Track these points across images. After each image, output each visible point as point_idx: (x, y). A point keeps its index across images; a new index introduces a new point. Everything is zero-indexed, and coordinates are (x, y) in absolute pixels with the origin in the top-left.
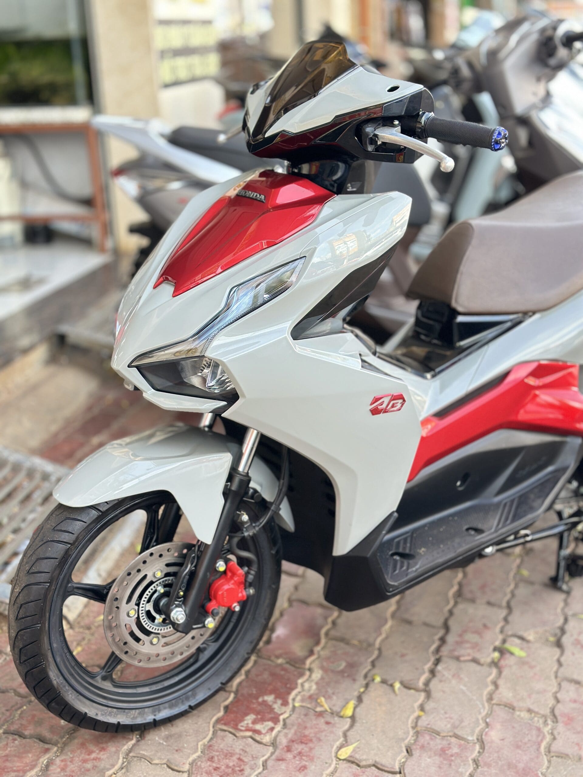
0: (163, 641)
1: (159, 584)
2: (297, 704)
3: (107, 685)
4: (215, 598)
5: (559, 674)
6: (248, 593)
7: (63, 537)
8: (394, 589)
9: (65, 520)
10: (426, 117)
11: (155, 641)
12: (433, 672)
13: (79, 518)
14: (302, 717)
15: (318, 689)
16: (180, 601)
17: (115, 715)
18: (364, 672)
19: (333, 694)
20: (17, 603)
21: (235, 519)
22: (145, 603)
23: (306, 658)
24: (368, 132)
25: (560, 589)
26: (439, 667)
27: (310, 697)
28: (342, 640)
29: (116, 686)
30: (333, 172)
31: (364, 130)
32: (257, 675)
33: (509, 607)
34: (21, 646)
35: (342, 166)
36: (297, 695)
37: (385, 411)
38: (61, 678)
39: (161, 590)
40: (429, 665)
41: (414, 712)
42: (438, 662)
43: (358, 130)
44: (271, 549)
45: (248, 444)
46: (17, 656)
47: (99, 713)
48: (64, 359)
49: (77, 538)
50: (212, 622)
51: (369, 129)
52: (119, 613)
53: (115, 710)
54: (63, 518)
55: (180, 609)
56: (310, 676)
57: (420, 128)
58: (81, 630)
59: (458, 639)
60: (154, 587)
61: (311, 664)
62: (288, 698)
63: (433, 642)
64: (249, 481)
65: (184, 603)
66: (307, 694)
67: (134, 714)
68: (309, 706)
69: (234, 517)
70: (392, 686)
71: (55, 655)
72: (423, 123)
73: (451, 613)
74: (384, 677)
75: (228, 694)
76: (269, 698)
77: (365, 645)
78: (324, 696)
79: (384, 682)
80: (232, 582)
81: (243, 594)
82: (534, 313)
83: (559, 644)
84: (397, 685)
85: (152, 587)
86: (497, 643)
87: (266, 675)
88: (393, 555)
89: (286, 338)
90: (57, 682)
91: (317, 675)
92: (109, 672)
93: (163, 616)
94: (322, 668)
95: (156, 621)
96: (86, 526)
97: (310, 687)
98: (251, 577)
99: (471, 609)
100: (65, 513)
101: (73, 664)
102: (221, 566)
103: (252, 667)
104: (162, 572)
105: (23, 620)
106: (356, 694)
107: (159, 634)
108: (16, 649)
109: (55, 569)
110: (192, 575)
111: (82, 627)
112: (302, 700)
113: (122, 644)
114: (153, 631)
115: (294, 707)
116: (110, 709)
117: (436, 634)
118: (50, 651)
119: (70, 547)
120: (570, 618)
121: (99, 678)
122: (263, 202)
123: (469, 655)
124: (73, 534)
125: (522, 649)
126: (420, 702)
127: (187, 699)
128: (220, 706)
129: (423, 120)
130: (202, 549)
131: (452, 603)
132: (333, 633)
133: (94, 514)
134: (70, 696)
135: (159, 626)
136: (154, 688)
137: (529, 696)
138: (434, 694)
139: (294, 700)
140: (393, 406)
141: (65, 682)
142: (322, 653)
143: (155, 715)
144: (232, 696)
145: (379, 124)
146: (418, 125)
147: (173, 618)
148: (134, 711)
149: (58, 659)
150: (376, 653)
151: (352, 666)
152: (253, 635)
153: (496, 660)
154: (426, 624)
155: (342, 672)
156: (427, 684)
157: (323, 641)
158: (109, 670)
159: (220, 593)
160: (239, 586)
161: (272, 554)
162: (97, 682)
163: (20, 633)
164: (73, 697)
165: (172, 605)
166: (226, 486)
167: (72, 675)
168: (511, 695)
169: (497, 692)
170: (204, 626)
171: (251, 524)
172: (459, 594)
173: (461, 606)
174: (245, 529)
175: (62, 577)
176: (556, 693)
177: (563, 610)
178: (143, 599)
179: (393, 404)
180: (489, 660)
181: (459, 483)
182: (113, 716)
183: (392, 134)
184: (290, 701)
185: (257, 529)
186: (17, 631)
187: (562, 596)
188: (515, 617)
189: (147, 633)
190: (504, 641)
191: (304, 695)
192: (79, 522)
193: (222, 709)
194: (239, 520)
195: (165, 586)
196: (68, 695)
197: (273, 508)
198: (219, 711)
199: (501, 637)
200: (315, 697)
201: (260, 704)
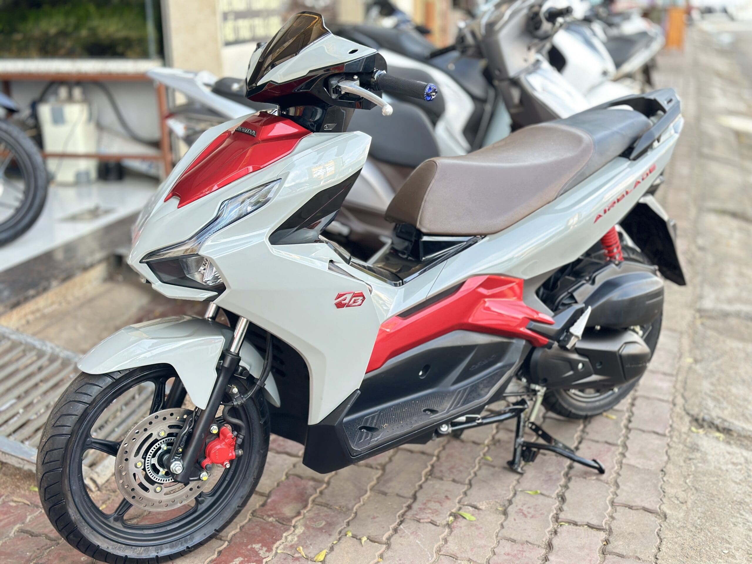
0: (165, 490)
1: (162, 443)
2: (279, 551)
3: (118, 525)
4: (209, 456)
5: (500, 534)
6: (237, 453)
7: (83, 398)
8: (357, 454)
9: (85, 384)
10: (379, 73)
11: (158, 489)
12: (396, 530)
13: (96, 384)
14: (282, 560)
15: (298, 540)
16: (179, 457)
17: (124, 550)
18: (340, 529)
19: (311, 544)
20: (44, 451)
21: (227, 390)
22: (150, 457)
23: (293, 518)
24: (332, 84)
25: (515, 471)
26: (401, 526)
27: (291, 546)
28: (326, 505)
29: (125, 527)
30: (314, 114)
31: (330, 82)
32: (249, 529)
33: (470, 484)
34: (46, 486)
35: (320, 111)
36: (280, 545)
37: (348, 306)
38: (78, 515)
39: (164, 447)
40: (395, 525)
41: (374, 558)
42: (401, 522)
43: (326, 83)
44: (260, 420)
45: (239, 330)
46: (43, 495)
47: (110, 547)
48: (120, 278)
49: (95, 400)
50: (206, 476)
51: (334, 82)
52: (128, 464)
53: (124, 546)
54: (83, 383)
55: (179, 462)
56: (294, 531)
57: (374, 82)
58: (108, 492)
59: (422, 506)
60: (159, 444)
61: (296, 522)
62: (273, 547)
63: (402, 508)
64: (239, 360)
65: (183, 458)
66: (289, 544)
67: (140, 551)
68: (289, 553)
69: (225, 389)
70: (360, 539)
71: (74, 495)
72: (376, 78)
73: (421, 487)
74: (355, 533)
75: (222, 542)
76: (257, 546)
77: (344, 509)
78: (303, 546)
79: (354, 536)
80: (224, 443)
81: (232, 454)
82: (485, 235)
83: (505, 513)
84: (364, 539)
85: (157, 444)
86: (454, 510)
87: (257, 529)
88: (361, 428)
89: (264, 241)
90: (75, 518)
91: (300, 530)
92: (120, 515)
93: (166, 470)
94: (306, 526)
95: (160, 473)
96: (101, 390)
97: (292, 540)
98: (240, 441)
99: (437, 484)
100: (85, 379)
101: (90, 505)
102: (214, 429)
103: (246, 523)
104: (165, 432)
105: (48, 464)
106: (330, 545)
107: (162, 484)
108: (42, 489)
109: (76, 424)
110: (190, 435)
111: (109, 490)
112: (284, 549)
113: (130, 490)
114: (157, 481)
115: (276, 553)
116: (119, 545)
117: (405, 503)
118: (70, 492)
119: (88, 407)
120: (518, 493)
121: (112, 519)
122: (254, 136)
123: (428, 518)
124: (91, 396)
125: (473, 515)
126: (381, 552)
127: (186, 541)
128: (215, 550)
129: (376, 76)
130: (198, 414)
131: (423, 479)
132: (319, 500)
133: (109, 381)
134: (86, 530)
135: (162, 478)
136: (158, 531)
137: (472, 550)
138: (393, 546)
139: (277, 548)
140: (354, 302)
141: (81, 518)
142: (307, 514)
143: (157, 553)
144: (226, 543)
145: (342, 78)
146: (372, 80)
147: (172, 469)
148: (140, 548)
149: (77, 500)
150: (353, 515)
151: (329, 524)
152: (244, 491)
153: (450, 523)
154: (398, 495)
155: (321, 529)
156: (389, 539)
157: (310, 505)
158: (120, 513)
159: (213, 452)
160: (229, 448)
161: (261, 424)
162: (110, 522)
163: (45, 475)
164: (88, 532)
165: (173, 459)
166: (219, 363)
167: (88, 513)
168: (456, 548)
169: (446, 546)
170: (200, 479)
171: (240, 396)
172: (431, 473)
173: (430, 482)
174: (234, 400)
175: (81, 431)
176: (494, 548)
177: (514, 487)
178: (149, 453)
179: (355, 300)
180: (444, 522)
181: (421, 373)
182: (122, 550)
183: (351, 86)
184: (274, 549)
185: (244, 399)
186: (43, 474)
187: (517, 477)
188: (473, 492)
189: (152, 482)
190: (460, 509)
191: (286, 545)
192: (96, 387)
193: (216, 553)
194: (230, 393)
195: (168, 444)
196: (84, 529)
197: (258, 383)
198: (214, 554)
199: (458, 506)
200: (295, 546)
201: (249, 550)
